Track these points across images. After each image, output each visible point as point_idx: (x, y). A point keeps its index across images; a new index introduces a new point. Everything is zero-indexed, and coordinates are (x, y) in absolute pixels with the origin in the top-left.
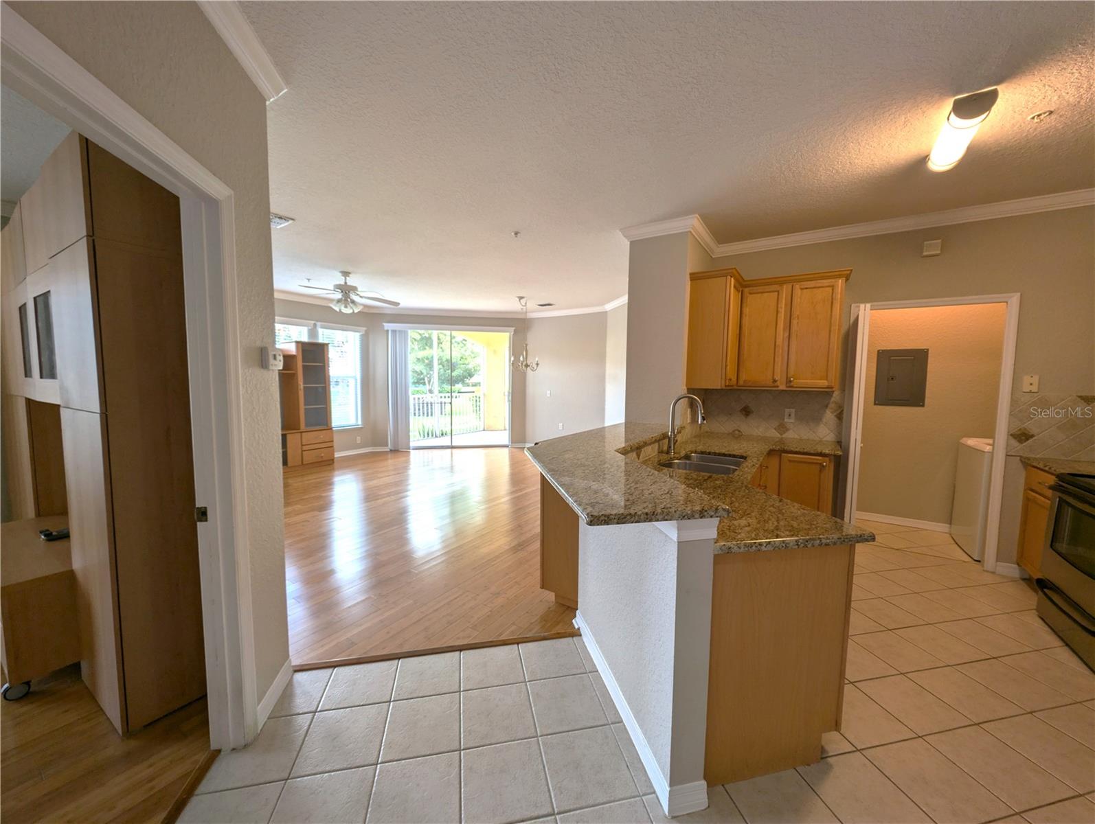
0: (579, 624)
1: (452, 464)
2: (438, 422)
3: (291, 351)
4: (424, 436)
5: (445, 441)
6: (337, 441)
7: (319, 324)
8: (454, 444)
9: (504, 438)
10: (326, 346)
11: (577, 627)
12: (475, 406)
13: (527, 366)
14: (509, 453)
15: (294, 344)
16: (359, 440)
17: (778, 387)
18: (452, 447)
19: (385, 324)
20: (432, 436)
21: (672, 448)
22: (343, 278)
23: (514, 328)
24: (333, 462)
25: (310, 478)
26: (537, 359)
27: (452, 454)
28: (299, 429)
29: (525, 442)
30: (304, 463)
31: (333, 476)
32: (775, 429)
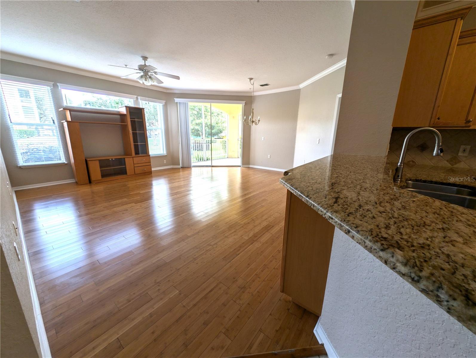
0: (323, 340)
1: (212, 175)
2: (206, 154)
3: (123, 112)
4: (198, 160)
5: (209, 163)
6: (152, 162)
7: (139, 97)
8: (213, 165)
9: (239, 162)
10: (142, 110)
11: (320, 343)
12: (223, 146)
13: (253, 122)
14: (241, 170)
15: (125, 108)
16: (165, 162)
17: (469, 126)
18: (213, 166)
19: (175, 99)
20: (203, 160)
21: (400, 177)
22: (143, 61)
23: (245, 102)
24: (151, 173)
25: (137, 182)
26: (259, 117)
27: (212, 170)
28: (132, 156)
29: (249, 165)
30: (136, 173)
31: (152, 181)
32: (447, 161)
